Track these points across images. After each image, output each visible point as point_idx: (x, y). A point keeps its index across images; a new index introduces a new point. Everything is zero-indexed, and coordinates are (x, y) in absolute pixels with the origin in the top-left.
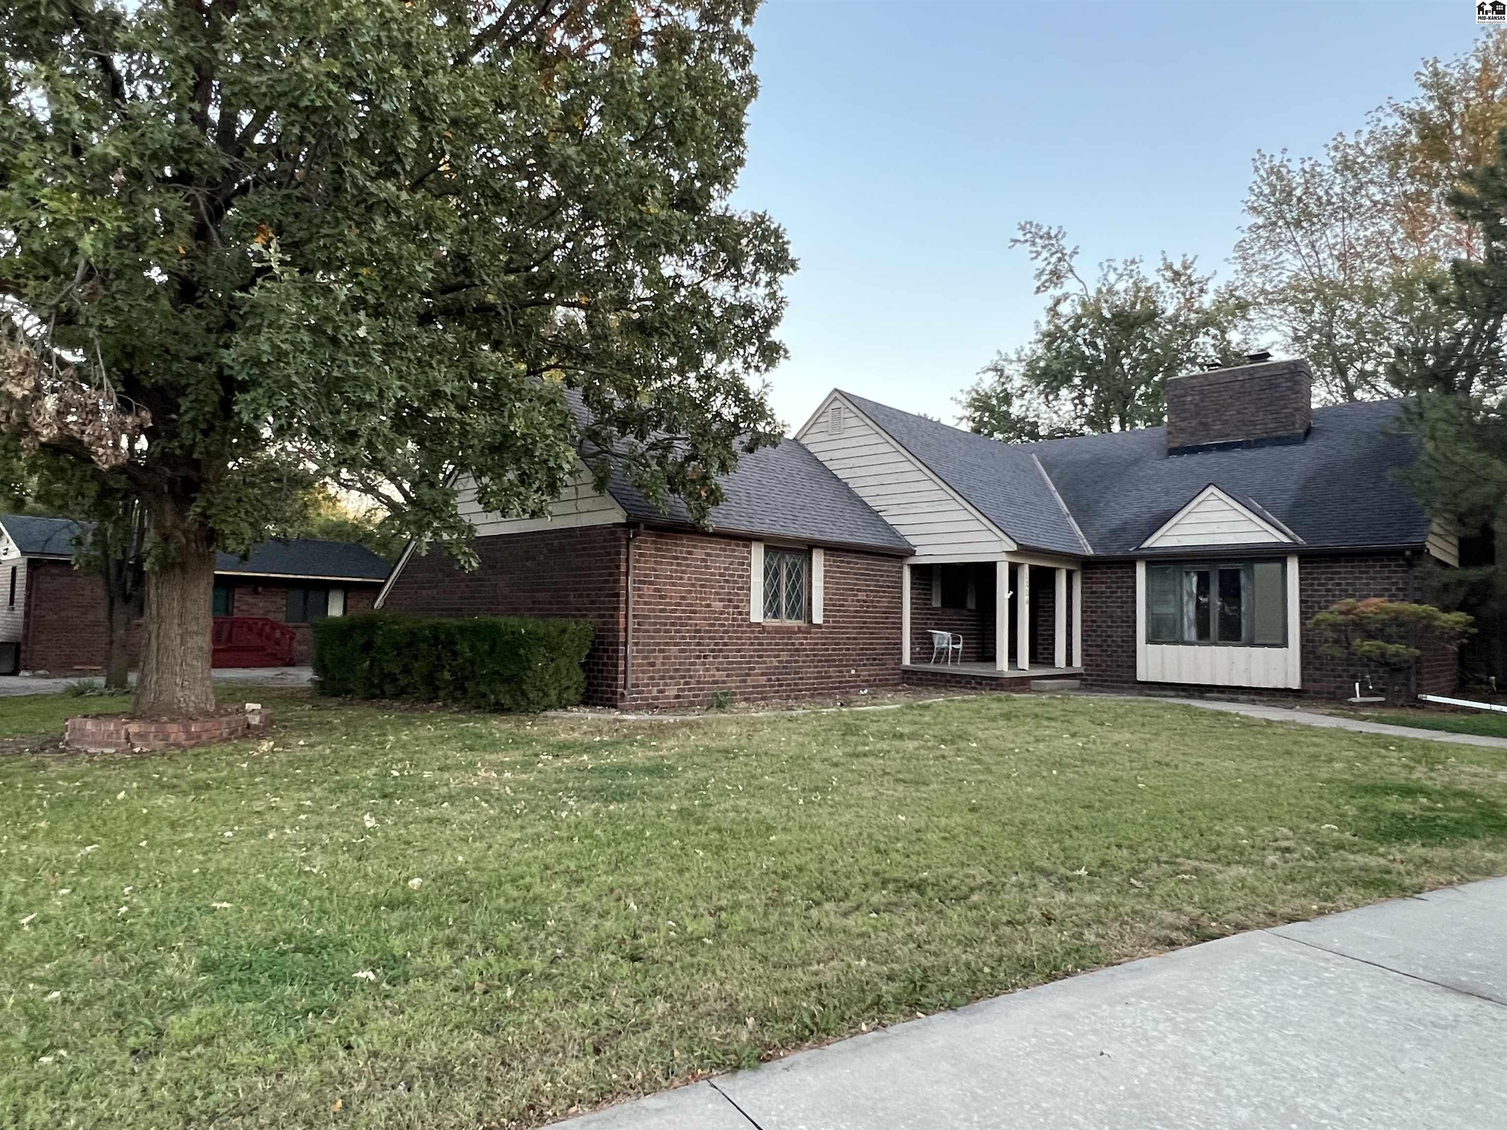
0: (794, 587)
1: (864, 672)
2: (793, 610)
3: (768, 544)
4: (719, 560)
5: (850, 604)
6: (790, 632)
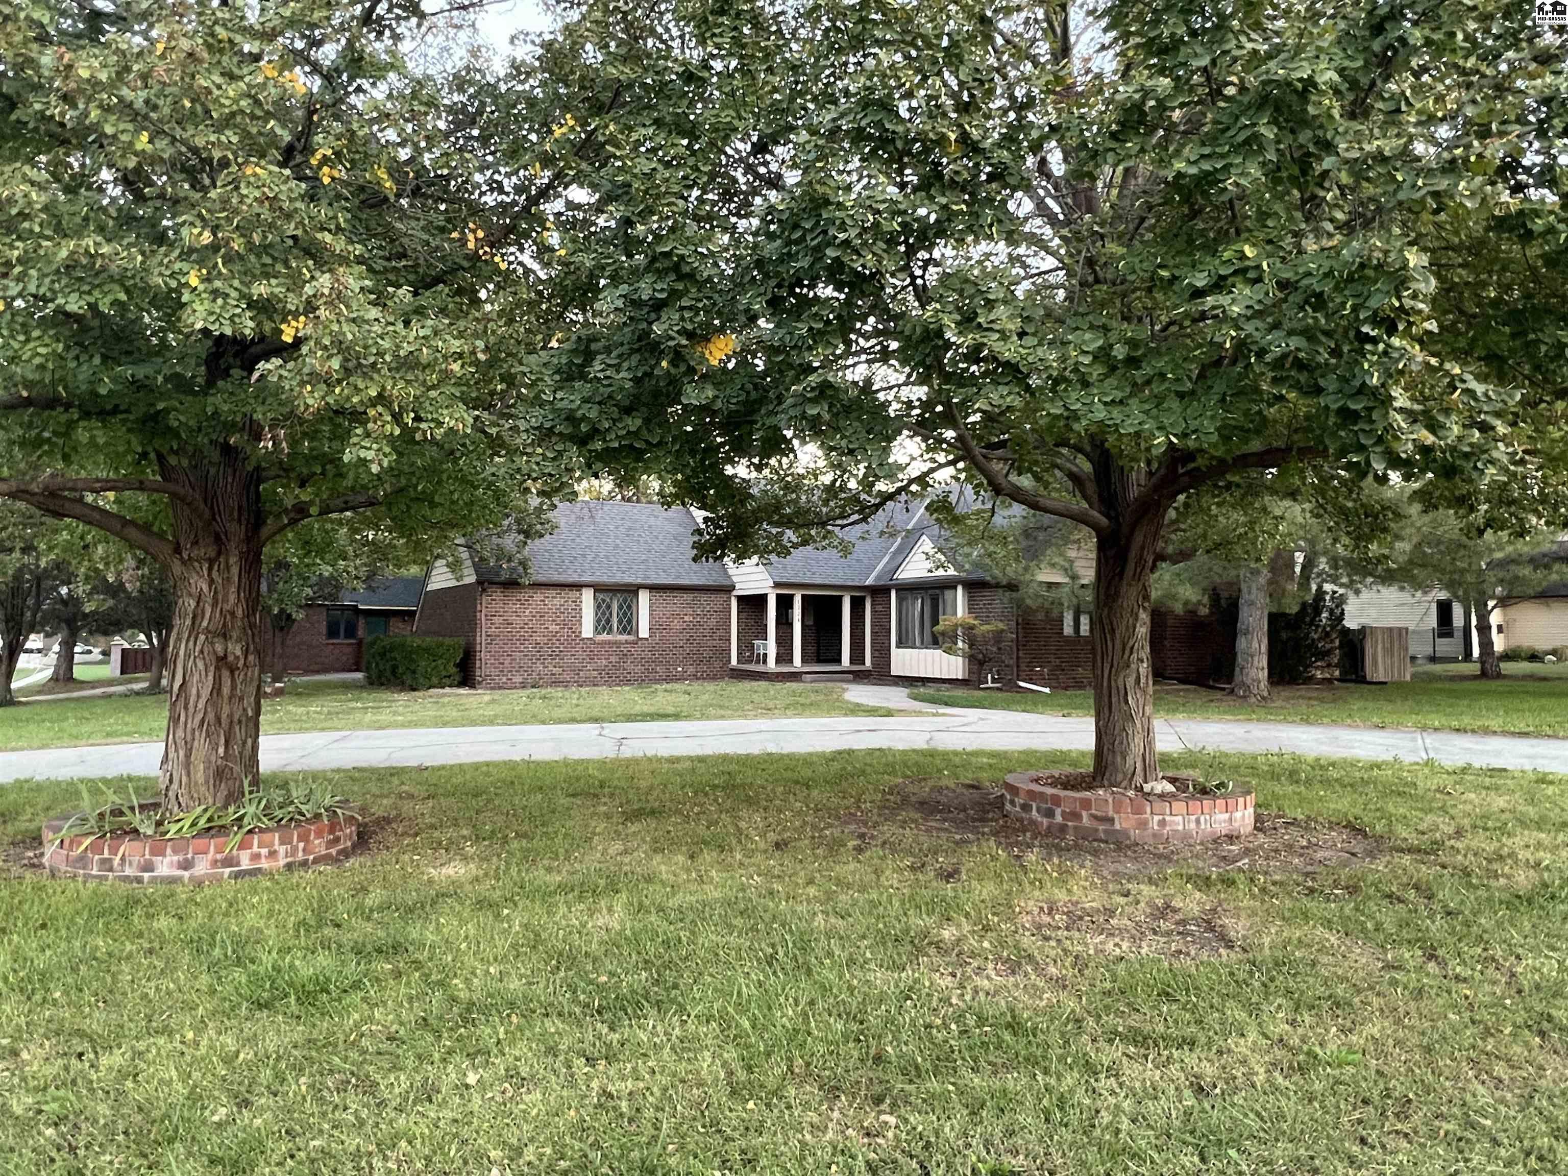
0: (625, 614)
1: (691, 670)
2: (625, 629)
3: (598, 588)
4: (555, 600)
5: (676, 624)
6: (618, 644)
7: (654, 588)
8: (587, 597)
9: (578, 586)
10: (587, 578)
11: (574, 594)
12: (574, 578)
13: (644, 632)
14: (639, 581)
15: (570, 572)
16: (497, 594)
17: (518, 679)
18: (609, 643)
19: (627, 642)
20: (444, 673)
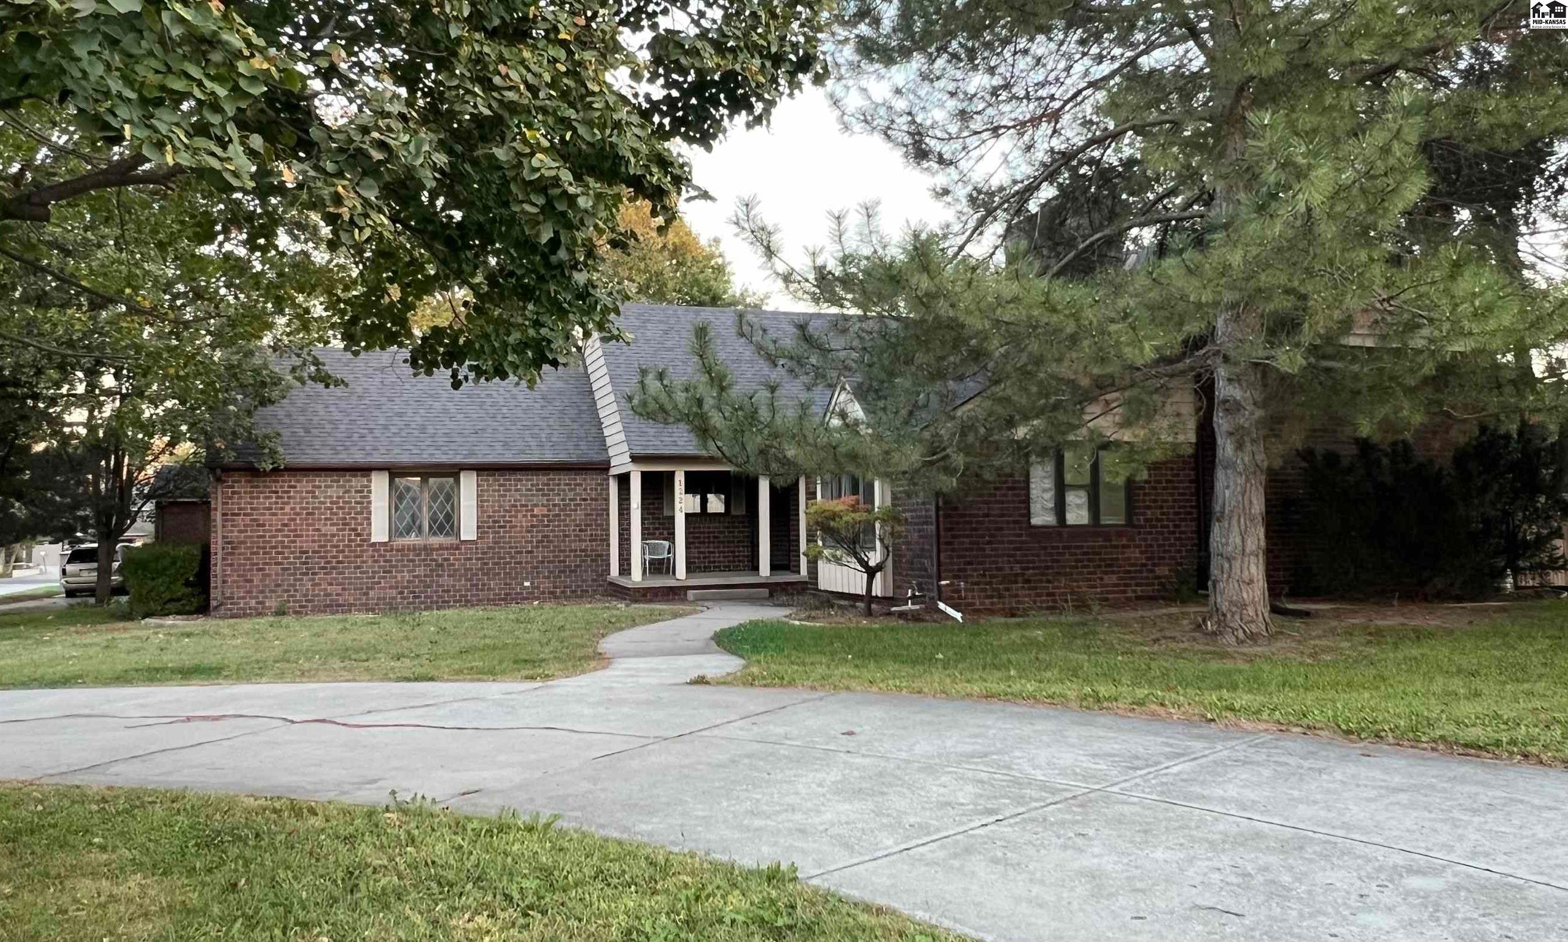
0: (440, 508)
1: (546, 585)
2: (441, 528)
3: (395, 472)
4: (329, 490)
5: (522, 521)
6: (427, 549)
7: (481, 469)
8: (379, 484)
9: (365, 470)
10: (377, 458)
11: (357, 482)
12: (358, 457)
13: (468, 530)
14: (458, 459)
15: (353, 450)
16: (241, 486)
17: (272, 603)
18: (414, 549)
19: (441, 547)
20: (167, 596)
